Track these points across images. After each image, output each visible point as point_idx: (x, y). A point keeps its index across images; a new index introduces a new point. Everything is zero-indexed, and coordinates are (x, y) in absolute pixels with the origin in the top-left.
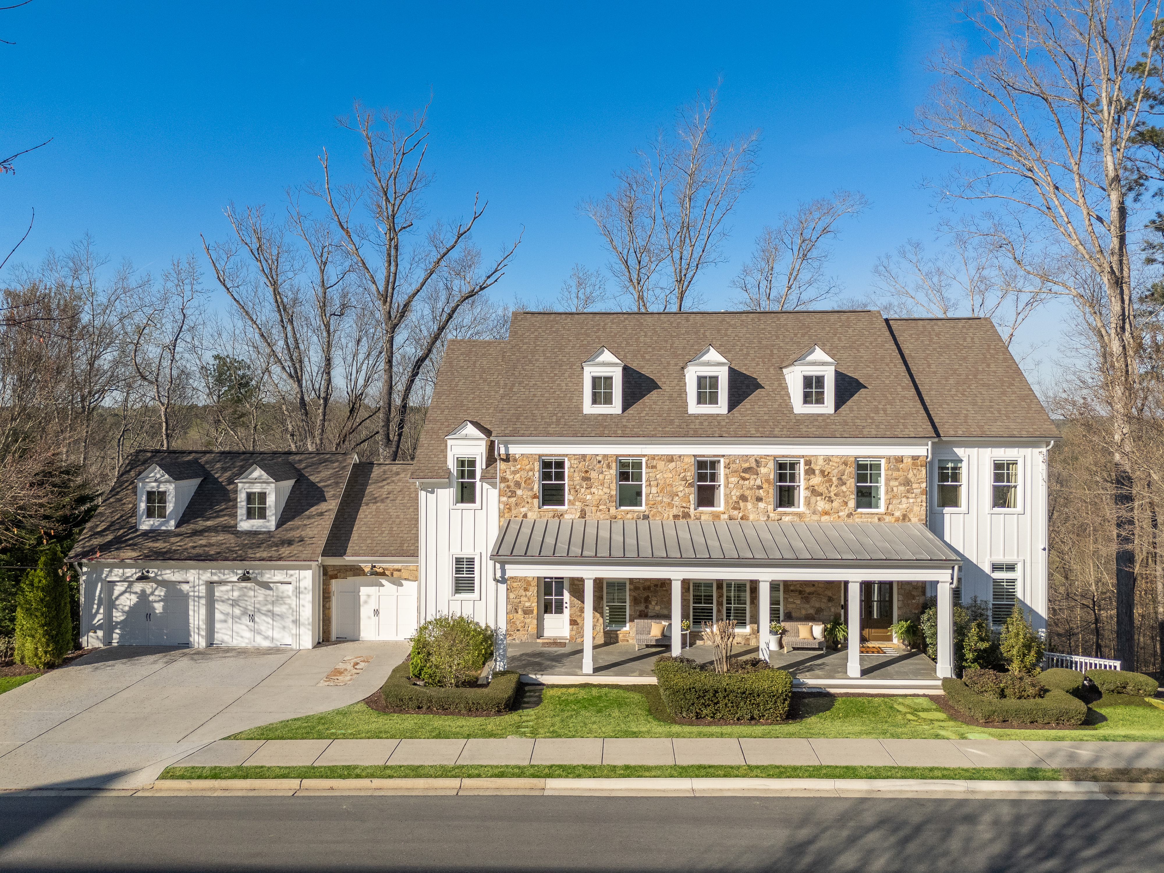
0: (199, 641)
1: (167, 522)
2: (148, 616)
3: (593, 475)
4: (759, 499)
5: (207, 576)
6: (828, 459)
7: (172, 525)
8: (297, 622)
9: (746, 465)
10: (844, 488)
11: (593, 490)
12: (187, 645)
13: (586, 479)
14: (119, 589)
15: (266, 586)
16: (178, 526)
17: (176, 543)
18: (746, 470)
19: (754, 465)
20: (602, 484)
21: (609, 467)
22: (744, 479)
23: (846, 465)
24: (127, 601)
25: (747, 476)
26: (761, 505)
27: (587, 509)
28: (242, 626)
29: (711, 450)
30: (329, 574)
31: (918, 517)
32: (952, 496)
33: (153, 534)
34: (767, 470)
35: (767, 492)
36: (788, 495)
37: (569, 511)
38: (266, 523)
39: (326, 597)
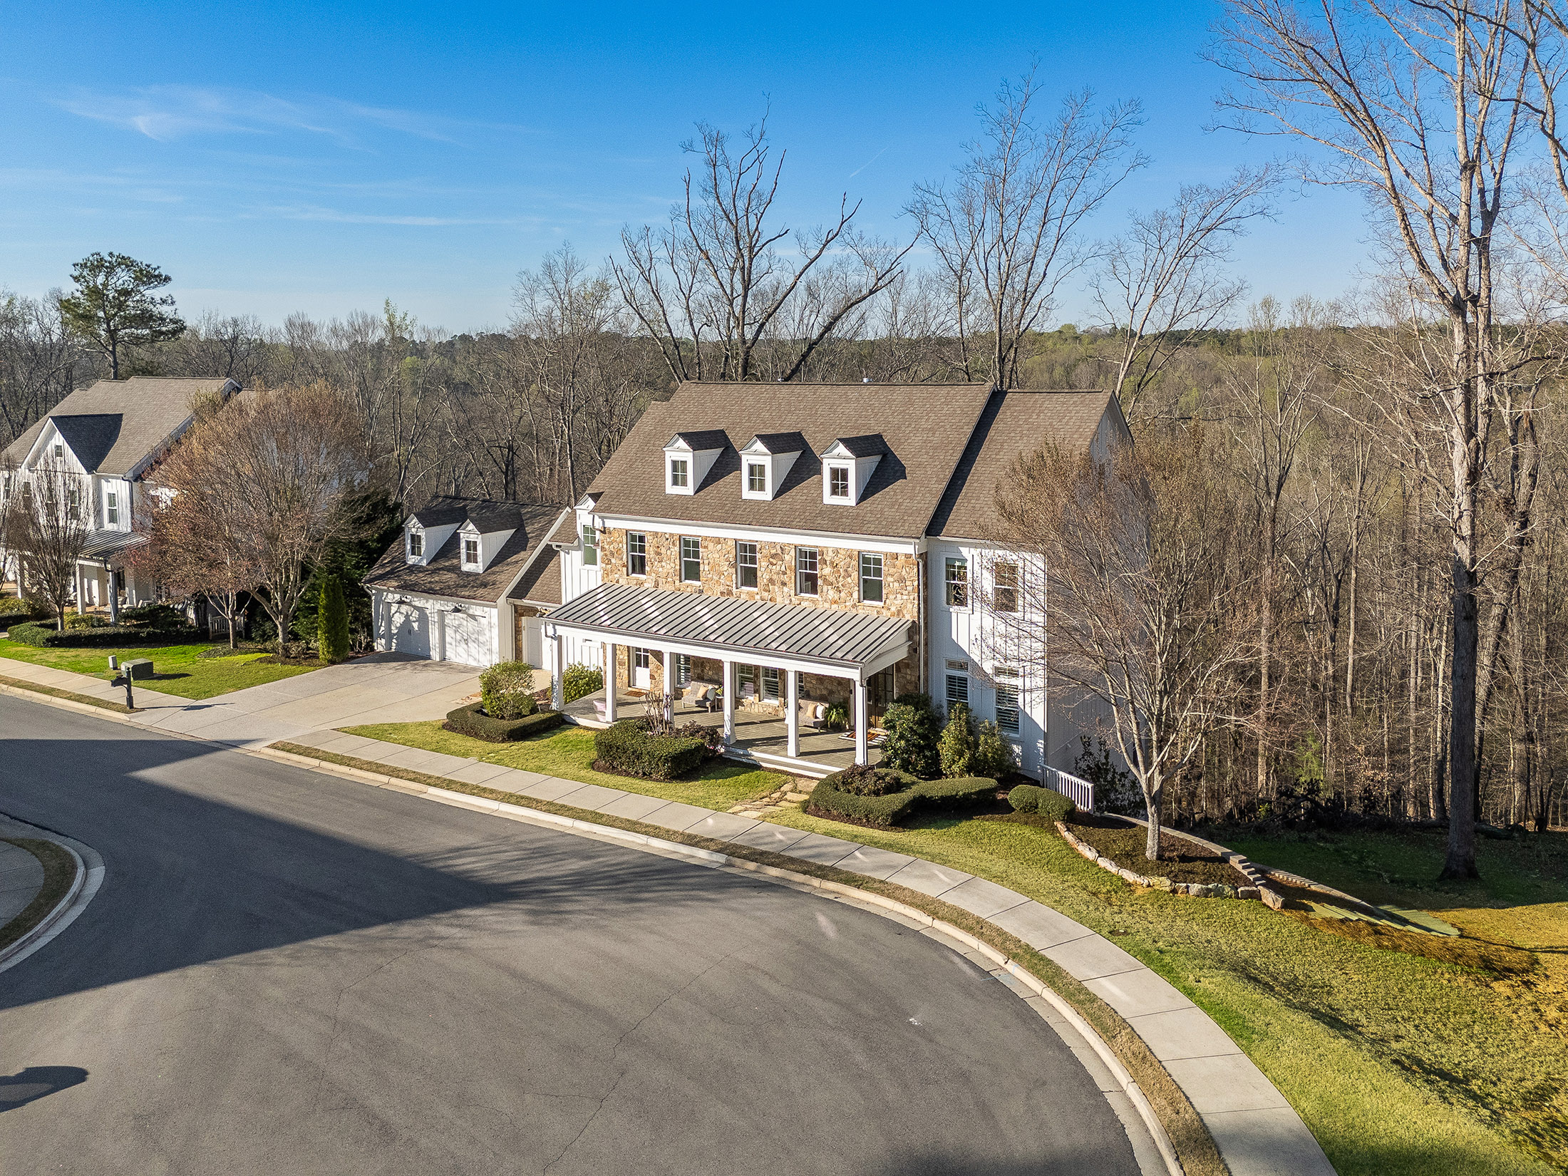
0: (435, 655)
1: (422, 559)
2: (410, 632)
3: (663, 550)
4: (784, 584)
5: (438, 606)
6: (836, 551)
7: (424, 563)
8: (490, 650)
9: (773, 551)
10: (849, 580)
11: (663, 564)
12: (429, 658)
13: (659, 554)
14: (394, 608)
15: (473, 617)
16: (428, 564)
17: (422, 578)
18: (773, 556)
19: (779, 552)
20: (670, 559)
21: (674, 544)
22: (772, 564)
23: (851, 558)
24: (398, 620)
25: (774, 562)
26: (786, 589)
27: (659, 579)
28: (461, 649)
29: (747, 535)
30: (519, 612)
31: (910, 614)
32: (958, 598)
33: (413, 569)
34: (790, 557)
35: (790, 578)
36: (810, 583)
37: (647, 580)
38: (478, 567)
39: (517, 631)
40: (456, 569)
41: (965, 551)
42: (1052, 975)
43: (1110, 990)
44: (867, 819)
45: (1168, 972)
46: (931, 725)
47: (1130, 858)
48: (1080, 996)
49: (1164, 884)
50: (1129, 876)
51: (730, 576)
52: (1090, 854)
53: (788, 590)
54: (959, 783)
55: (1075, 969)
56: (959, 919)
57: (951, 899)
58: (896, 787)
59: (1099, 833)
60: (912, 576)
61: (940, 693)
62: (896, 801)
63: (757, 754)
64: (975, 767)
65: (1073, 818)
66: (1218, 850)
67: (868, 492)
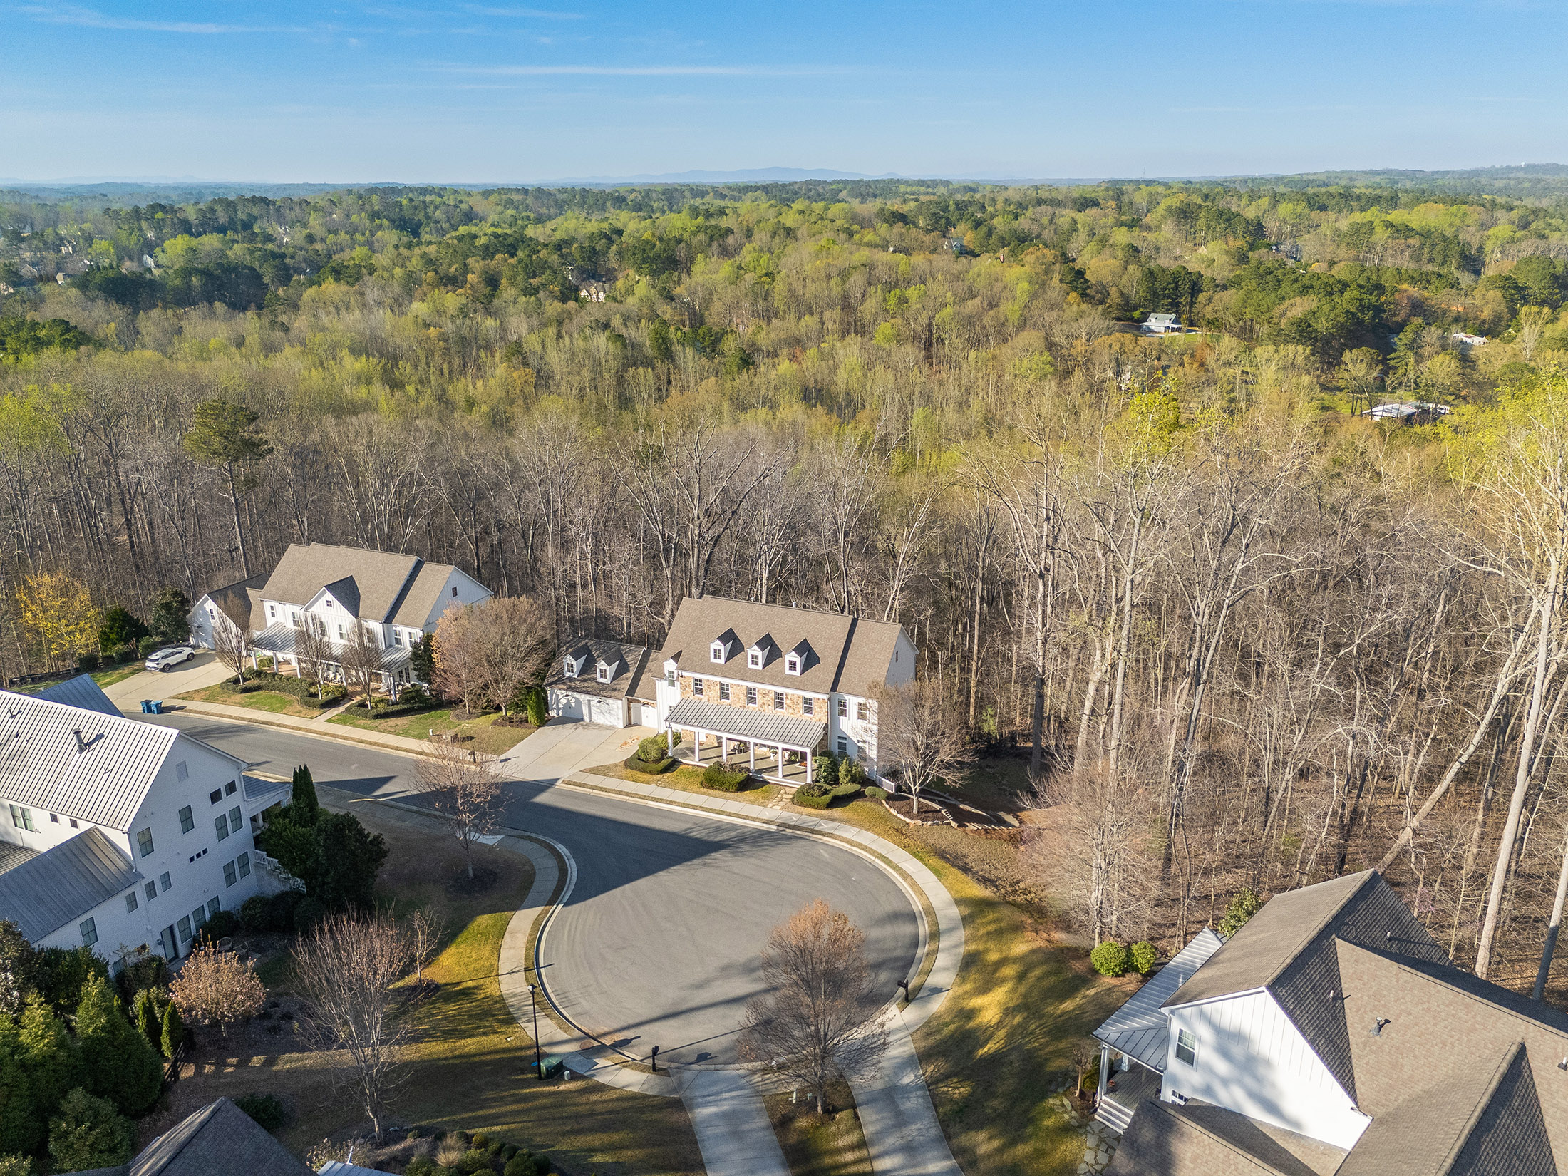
0: (586, 719)
1: (574, 675)
2: (570, 709)
3: (711, 687)
4: (769, 704)
5: (588, 698)
6: (792, 694)
7: (576, 676)
8: (619, 718)
9: (763, 692)
10: (798, 706)
11: (711, 692)
12: (583, 721)
13: (709, 688)
14: (560, 697)
15: (607, 704)
16: (578, 677)
17: (575, 684)
18: (763, 694)
19: (766, 692)
20: (714, 690)
21: (716, 685)
22: (763, 697)
23: (798, 698)
24: (563, 702)
25: (765, 696)
26: (769, 707)
27: (709, 699)
28: (601, 716)
29: (752, 685)
30: (629, 701)
31: (825, 720)
32: (843, 713)
33: (570, 679)
34: (772, 695)
35: (772, 703)
36: (781, 705)
37: (703, 698)
38: (607, 680)
39: (629, 709)
40: (595, 680)
41: (846, 697)
42: (889, 862)
43: (905, 866)
44: (817, 807)
45: (921, 859)
46: (834, 767)
47: (908, 814)
48: (897, 868)
49: (920, 822)
50: (908, 820)
51: (744, 700)
52: (895, 813)
53: (772, 707)
54: (845, 787)
55: (895, 860)
56: (859, 845)
57: (855, 839)
58: (826, 792)
59: (897, 803)
60: (826, 707)
61: (835, 749)
62: (827, 798)
63: (766, 776)
64: (853, 780)
65: (890, 798)
66: (938, 807)
67: (805, 669)
